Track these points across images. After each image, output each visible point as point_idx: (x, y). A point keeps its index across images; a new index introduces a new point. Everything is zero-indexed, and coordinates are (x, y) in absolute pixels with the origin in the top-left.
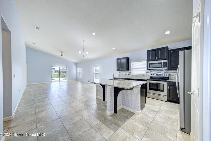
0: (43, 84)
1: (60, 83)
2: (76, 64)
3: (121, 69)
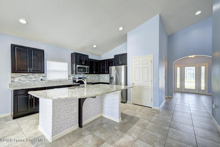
3: (30, 69)
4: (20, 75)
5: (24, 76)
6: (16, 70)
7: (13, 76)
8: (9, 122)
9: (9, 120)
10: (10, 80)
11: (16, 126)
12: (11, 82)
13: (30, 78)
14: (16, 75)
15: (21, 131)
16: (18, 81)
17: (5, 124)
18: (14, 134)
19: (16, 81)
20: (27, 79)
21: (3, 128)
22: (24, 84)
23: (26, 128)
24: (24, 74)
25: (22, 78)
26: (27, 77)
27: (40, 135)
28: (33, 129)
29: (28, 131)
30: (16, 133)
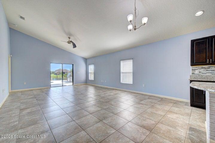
0: (37, 89)
1: (63, 88)
2: (86, 60)
3: (209, 60)
4: (201, 68)
5: (205, 68)
6: (194, 62)
7: (193, 69)
8: (187, 106)
9: (188, 106)
10: (191, 72)
11: (189, 111)
12: (192, 74)
13: (212, 71)
14: (196, 67)
15: (189, 117)
16: (198, 73)
17: (183, 106)
18: (183, 115)
19: (196, 73)
20: (207, 71)
21: (180, 108)
22: (204, 77)
23: (195, 117)
24: (204, 66)
25: (202, 70)
26: (208, 69)
27: (203, 130)
28: (200, 121)
29: (195, 120)
30: (184, 116)
